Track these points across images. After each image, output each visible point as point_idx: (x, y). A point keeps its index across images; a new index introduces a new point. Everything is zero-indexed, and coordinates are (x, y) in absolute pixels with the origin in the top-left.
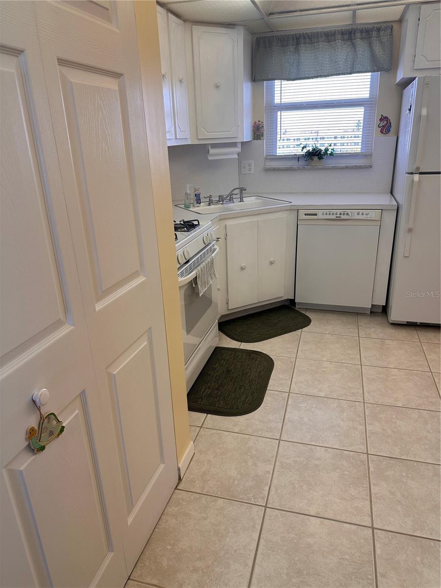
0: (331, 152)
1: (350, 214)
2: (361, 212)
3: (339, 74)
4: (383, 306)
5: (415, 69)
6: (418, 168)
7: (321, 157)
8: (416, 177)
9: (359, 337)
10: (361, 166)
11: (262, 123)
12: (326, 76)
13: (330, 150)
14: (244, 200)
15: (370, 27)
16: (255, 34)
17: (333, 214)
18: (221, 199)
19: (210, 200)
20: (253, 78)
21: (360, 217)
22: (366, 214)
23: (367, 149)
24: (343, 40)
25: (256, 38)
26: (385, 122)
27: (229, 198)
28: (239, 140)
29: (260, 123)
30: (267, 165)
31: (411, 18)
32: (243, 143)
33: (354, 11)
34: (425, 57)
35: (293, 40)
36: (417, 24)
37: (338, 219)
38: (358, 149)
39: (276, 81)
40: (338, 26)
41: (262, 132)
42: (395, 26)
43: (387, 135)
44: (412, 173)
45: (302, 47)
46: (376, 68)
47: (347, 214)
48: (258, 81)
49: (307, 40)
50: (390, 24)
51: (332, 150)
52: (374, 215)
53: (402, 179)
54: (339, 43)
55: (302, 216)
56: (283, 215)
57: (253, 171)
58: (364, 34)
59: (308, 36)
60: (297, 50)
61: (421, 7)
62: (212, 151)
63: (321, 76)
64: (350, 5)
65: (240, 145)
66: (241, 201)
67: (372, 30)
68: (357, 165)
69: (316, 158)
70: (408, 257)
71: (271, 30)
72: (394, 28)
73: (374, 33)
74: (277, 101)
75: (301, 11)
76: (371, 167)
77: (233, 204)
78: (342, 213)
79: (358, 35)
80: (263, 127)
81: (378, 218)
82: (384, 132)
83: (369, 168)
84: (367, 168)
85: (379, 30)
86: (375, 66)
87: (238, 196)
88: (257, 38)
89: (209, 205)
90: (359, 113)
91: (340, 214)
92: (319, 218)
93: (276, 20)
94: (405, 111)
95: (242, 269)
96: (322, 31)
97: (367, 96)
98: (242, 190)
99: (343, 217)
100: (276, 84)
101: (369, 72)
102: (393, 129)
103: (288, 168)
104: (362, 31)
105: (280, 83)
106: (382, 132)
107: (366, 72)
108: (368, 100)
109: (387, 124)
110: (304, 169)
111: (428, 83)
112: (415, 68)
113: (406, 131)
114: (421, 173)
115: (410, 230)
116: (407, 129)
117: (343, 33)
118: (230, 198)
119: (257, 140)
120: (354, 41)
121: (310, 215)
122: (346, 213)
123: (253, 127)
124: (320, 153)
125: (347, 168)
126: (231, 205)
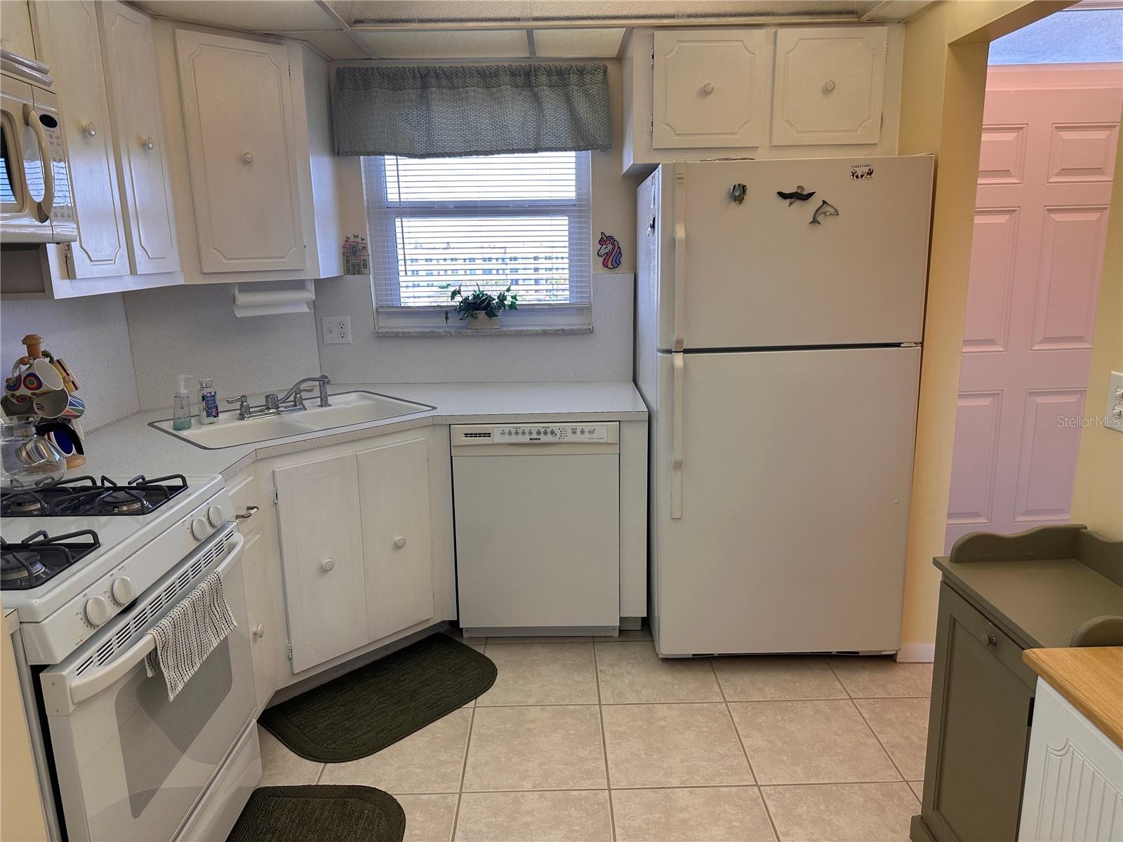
0: (512, 302)
1: (558, 432)
2: (580, 426)
3: (512, 151)
4: (643, 618)
5: (655, 149)
6: (680, 342)
7: (492, 312)
8: (679, 359)
9: (600, 705)
10: (572, 330)
11: (363, 240)
12: (486, 153)
13: (509, 298)
14: (329, 403)
15: (564, 65)
16: (333, 60)
17: (524, 433)
18: (272, 404)
19: (242, 405)
20: (336, 147)
21: (579, 438)
22: (589, 432)
23: (582, 298)
24: (516, 86)
25: (335, 70)
26: (610, 247)
27: (292, 398)
28: (309, 275)
29: (359, 240)
30: (381, 324)
31: (637, 53)
32: (319, 283)
33: (530, 32)
34: (670, 126)
35: (414, 78)
36: (650, 65)
37: (535, 443)
38: (563, 296)
39: (386, 157)
40: (504, 60)
41: (363, 258)
42: (611, 68)
43: (616, 270)
44: (670, 352)
45: (434, 93)
46: (582, 144)
47: (552, 432)
48: (346, 154)
49: (444, 82)
50: (601, 64)
51: (512, 297)
52: (604, 433)
53: (651, 360)
54: (507, 90)
55: (460, 439)
56: (418, 438)
57: (350, 339)
58: (554, 78)
59: (444, 72)
60: (424, 100)
61: (653, 34)
62: (242, 299)
63: (478, 153)
64: (518, 19)
65: (312, 287)
66: (324, 403)
67: (568, 71)
68: (565, 328)
69: (482, 315)
70: (680, 519)
71: (367, 57)
72: (609, 70)
73: (574, 78)
74: (392, 196)
75: (422, 21)
76: (591, 331)
77: (302, 413)
78: (542, 430)
79: (543, 79)
80: (365, 248)
81: (614, 439)
82: (610, 265)
83: (587, 333)
84: (584, 333)
85: (581, 72)
86: (579, 141)
87: (317, 393)
88: (338, 68)
89: (242, 417)
90: (559, 226)
91: (539, 433)
92: (496, 442)
93: (371, 34)
94: (644, 229)
95: (324, 570)
96: (471, 65)
97: (573, 195)
98: (323, 381)
99: (544, 439)
100: (387, 162)
101: (570, 149)
102: (625, 259)
103: (427, 333)
104: (549, 73)
105: (395, 162)
106: (605, 265)
107: (565, 150)
108: (574, 203)
109: (613, 249)
110: (459, 335)
111: (682, 176)
112: (653, 147)
113: (649, 265)
114: (686, 351)
115: (678, 466)
116: (651, 263)
117: (513, 73)
118: (295, 397)
119: (354, 274)
120: (535, 90)
121: (475, 435)
122: (549, 430)
123: (343, 247)
124: (489, 303)
125: (545, 333)
126: (295, 417)
